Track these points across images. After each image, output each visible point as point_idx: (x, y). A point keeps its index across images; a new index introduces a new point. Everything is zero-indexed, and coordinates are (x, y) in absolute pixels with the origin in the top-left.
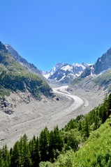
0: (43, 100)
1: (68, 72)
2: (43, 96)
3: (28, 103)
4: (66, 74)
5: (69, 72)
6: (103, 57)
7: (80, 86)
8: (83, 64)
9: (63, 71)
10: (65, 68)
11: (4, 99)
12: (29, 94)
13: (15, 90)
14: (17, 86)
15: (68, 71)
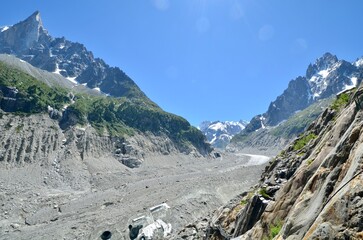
0: (193, 152)
1: (219, 132)
2: (192, 147)
3: (166, 154)
4: (218, 135)
5: (223, 132)
6: (279, 101)
7: (249, 143)
8: (241, 122)
9: (212, 131)
10: (216, 127)
11: (123, 140)
12: (168, 140)
13: (143, 131)
14: (148, 124)
15: (219, 130)
